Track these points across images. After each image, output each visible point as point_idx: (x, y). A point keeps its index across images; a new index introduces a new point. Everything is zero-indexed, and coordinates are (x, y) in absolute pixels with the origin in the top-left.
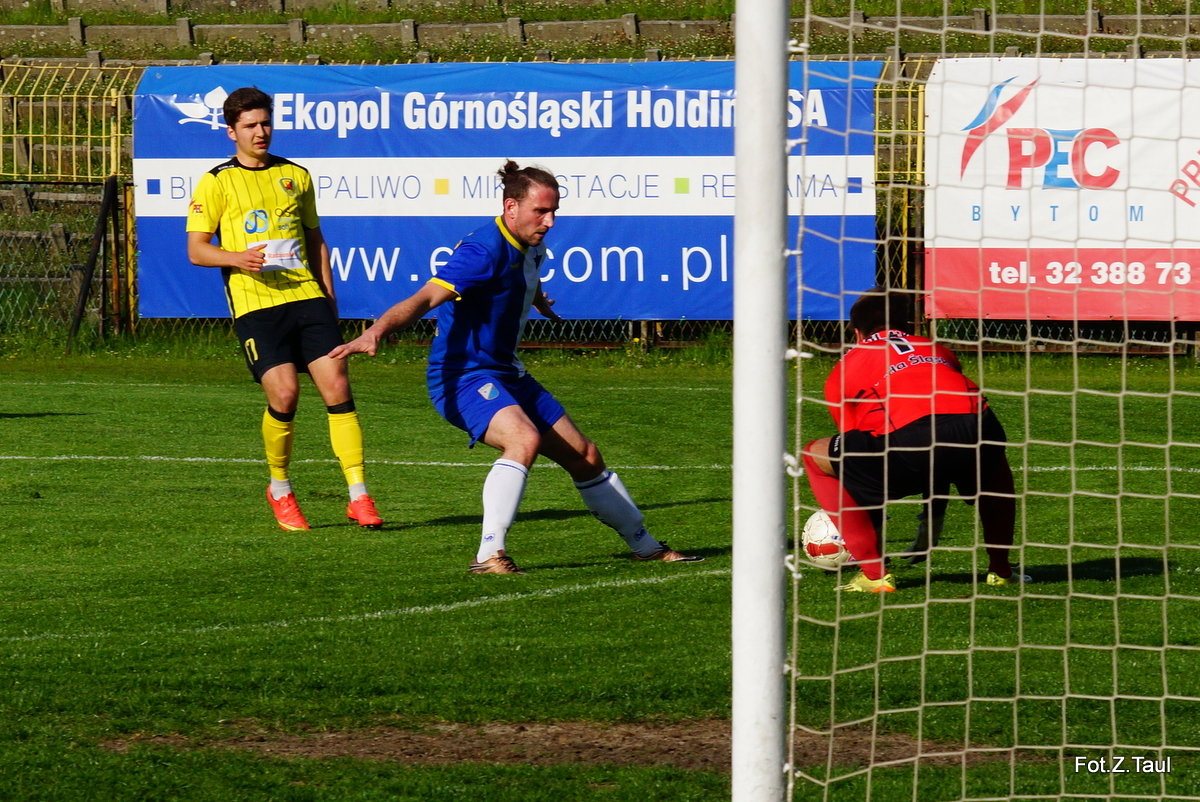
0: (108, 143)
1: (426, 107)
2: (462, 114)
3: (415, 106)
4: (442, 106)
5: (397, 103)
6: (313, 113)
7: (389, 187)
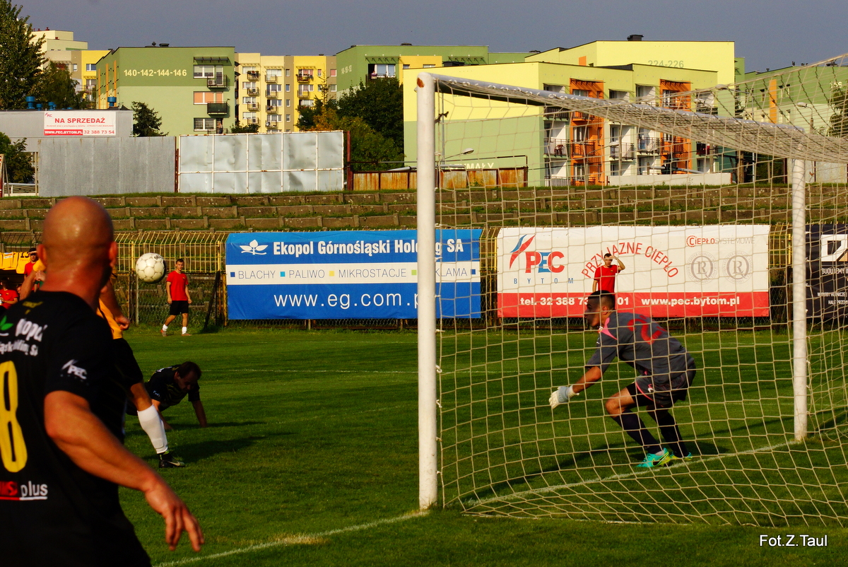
0: (217, 259)
1: (326, 246)
2: (338, 249)
3: (322, 246)
4: (331, 246)
5: (316, 245)
6: (287, 249)
7: (314, 274)
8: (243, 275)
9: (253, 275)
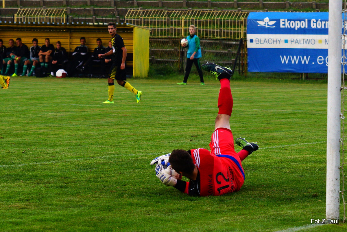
2: (325, 25)
3: (314, 22)
4: (320, 23)
5: (309, 21)
6: (289, 24)
7: (308, 42)
8: (258, 41)
9: (265, 41)
